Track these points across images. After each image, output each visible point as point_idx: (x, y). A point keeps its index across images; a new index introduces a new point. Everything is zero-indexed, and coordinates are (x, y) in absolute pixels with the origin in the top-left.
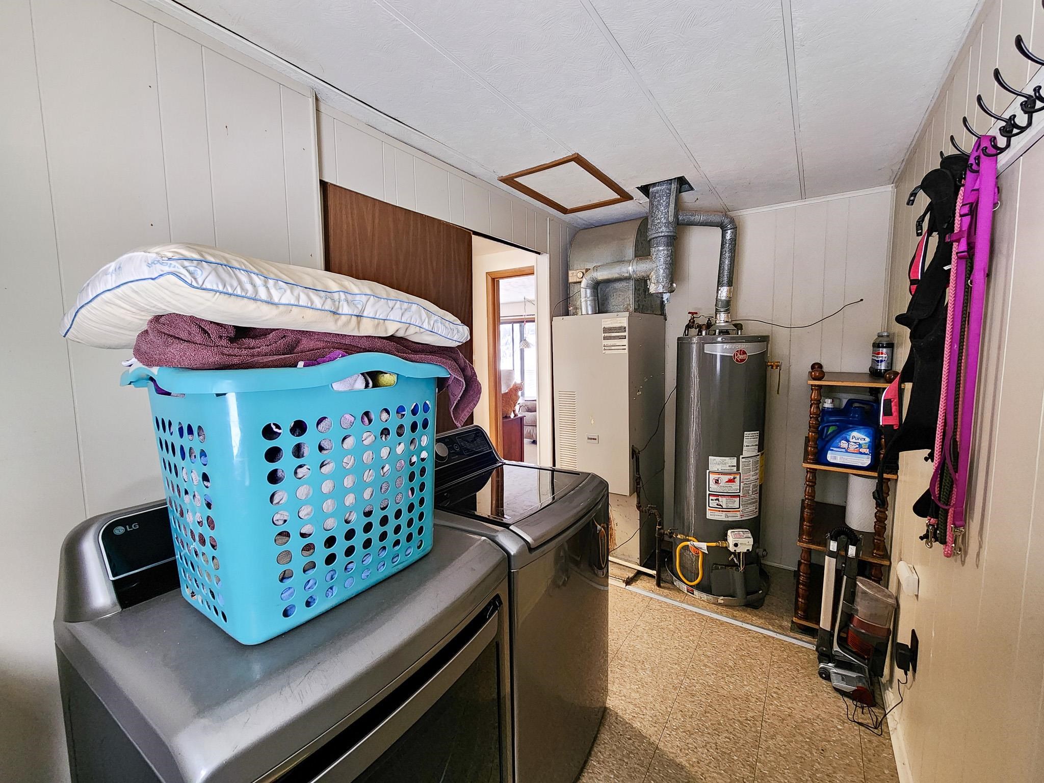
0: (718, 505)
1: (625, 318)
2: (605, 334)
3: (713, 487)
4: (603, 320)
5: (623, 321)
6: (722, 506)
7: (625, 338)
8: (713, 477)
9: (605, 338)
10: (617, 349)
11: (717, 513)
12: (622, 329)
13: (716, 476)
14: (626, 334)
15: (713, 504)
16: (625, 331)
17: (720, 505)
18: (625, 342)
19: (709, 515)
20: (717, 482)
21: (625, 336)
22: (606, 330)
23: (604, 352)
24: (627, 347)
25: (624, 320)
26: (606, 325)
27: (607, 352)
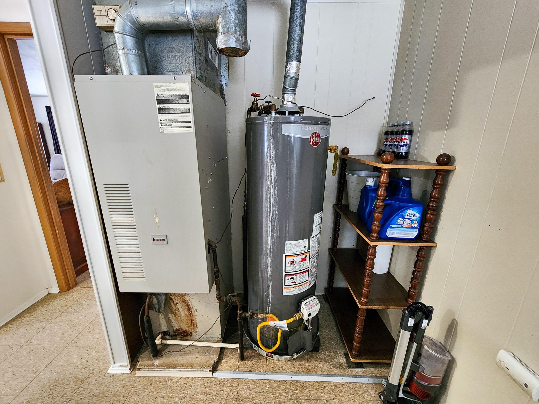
0: (292, 283)
1: (187, 84)
2: (161, 106)
3: (289, 268)
4: (154, 84)
5: (183, 88)
6: (296, 283)
7: (189, 112)
8: (289, 259)
9: (161, 111)
10: (179, 127)
11: (292, 289)
12: (184, 99)
13: (291, 259)
14: (190, 106)
15: (289, 282)
16: (188, 102)
17: (295, 282)
18: (190, 117)
19: (285, 292)
20: (292, 263)
21: (189, 109)
22: (161, 99)
23: (161, 130)
24: (192, 125)
25: (185, 86)
26: (160, 91)
27: (166, 131)
